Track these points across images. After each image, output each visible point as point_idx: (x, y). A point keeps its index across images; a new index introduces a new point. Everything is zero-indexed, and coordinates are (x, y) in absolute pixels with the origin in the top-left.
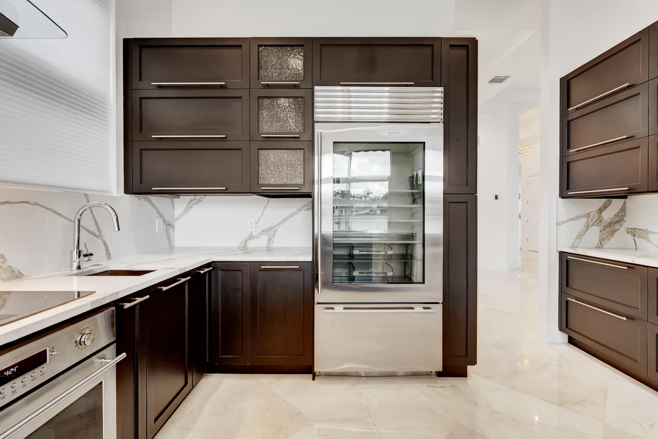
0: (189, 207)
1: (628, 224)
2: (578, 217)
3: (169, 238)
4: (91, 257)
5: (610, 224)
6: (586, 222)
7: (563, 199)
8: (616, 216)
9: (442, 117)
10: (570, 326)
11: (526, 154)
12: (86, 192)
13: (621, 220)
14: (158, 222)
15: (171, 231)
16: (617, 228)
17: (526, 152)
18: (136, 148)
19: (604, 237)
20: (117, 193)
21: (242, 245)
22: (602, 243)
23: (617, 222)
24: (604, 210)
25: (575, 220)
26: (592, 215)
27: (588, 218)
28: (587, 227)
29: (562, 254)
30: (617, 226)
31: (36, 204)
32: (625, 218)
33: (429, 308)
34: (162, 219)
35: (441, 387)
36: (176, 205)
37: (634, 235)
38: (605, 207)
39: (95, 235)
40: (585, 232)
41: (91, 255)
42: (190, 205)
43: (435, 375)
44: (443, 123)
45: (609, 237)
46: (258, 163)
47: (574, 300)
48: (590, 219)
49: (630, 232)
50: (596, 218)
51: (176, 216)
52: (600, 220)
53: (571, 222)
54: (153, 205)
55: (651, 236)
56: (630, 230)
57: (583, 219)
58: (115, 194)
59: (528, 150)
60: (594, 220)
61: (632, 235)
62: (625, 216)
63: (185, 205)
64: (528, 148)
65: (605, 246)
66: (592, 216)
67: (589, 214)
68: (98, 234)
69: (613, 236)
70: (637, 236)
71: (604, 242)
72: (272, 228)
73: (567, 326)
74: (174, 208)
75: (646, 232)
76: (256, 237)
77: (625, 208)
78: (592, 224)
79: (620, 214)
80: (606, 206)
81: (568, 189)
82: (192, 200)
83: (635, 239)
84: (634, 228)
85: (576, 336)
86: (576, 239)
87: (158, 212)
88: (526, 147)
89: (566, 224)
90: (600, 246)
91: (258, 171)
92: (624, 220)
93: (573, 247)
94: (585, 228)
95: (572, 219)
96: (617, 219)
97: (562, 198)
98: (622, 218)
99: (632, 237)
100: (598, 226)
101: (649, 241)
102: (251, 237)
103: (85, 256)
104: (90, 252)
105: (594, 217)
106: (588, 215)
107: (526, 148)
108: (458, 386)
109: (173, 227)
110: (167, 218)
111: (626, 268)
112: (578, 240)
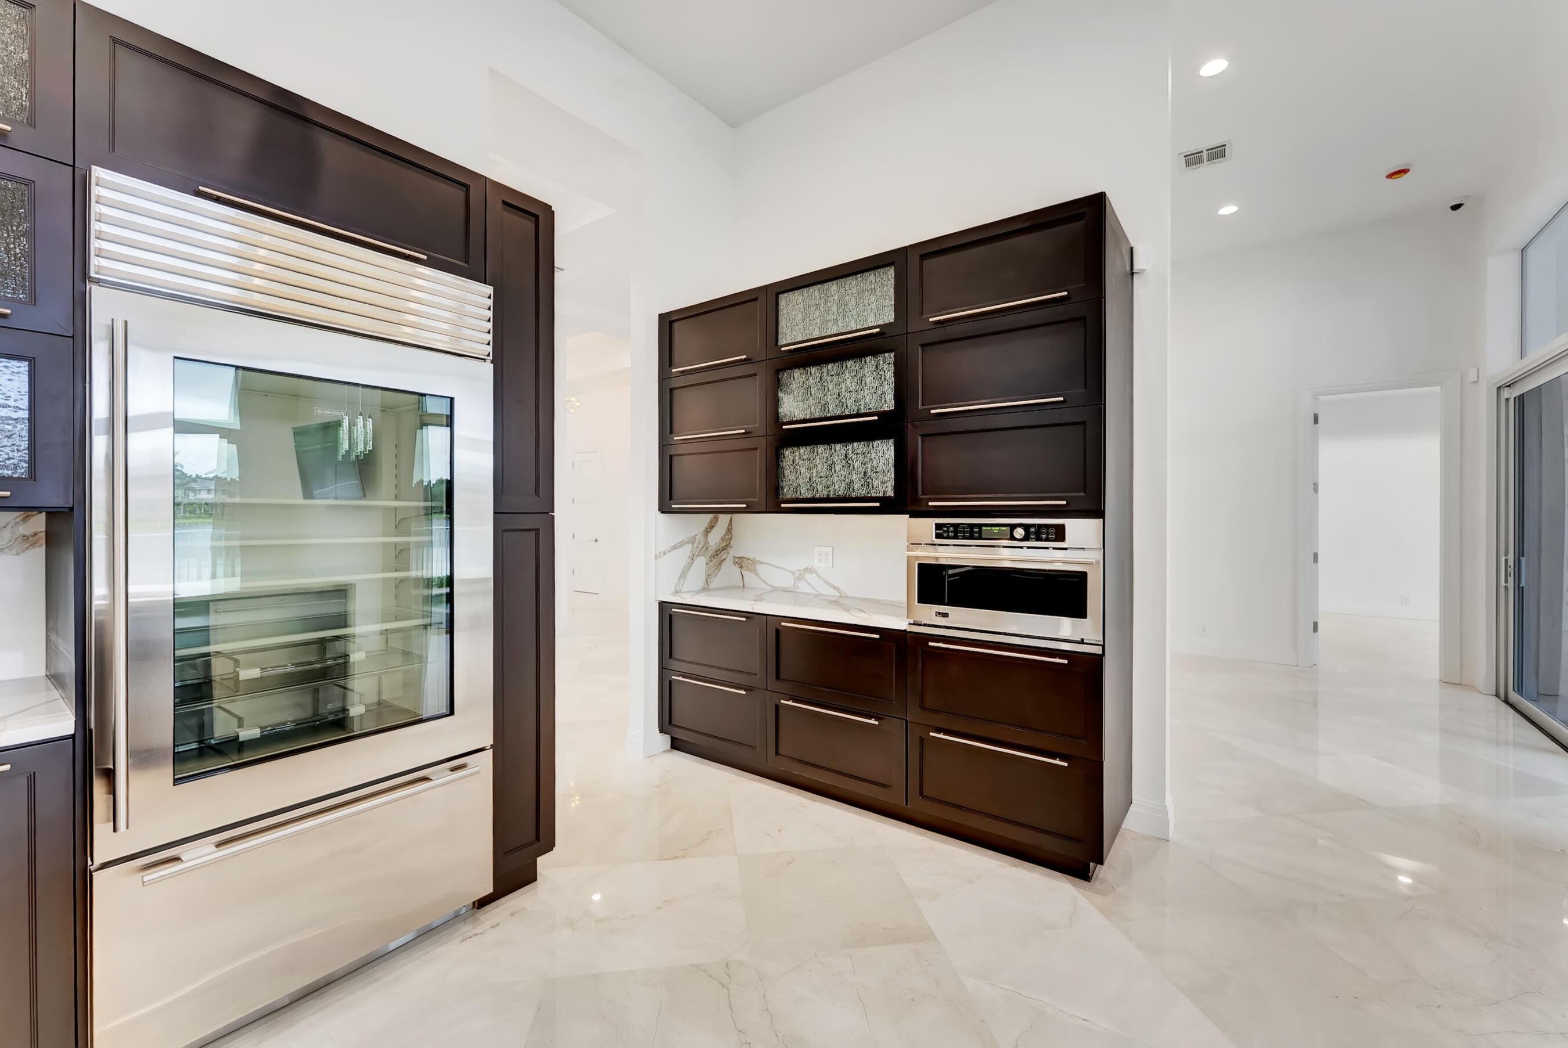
1: (735, 552)
2: (682, 544)
5: (716, 553)
6: (691, 551)
7: (665, 515)
8: (723, 539)
9: (490, 349)
10: (675, 721)
11: (572, 411)
13: (727, 545)
16: (723, 558)
17: (571, 408)
19: (710, 573)
22: (708, 581)
23: (724, 549)
24: (711, 531)
25: (678, 548)
26: (697, 538)
27: (693, 543)
28: (692, 558)
29: (662, 605)
30: (723, 555)
32: (732, 542)
33: (462, 767)
35: (492, 927)
37: (741, 567)
38: (711, 527)
40: (690, 567)
43: (472, 909)
44: (492, 362)
45: (716, 572)
47: (680, 678)
48: (695, 546)
49: (737, 562)
50: (703, 544)
52: (706, 547)
53: (674, 551)
55: (759, 567)
56: (737, 560)
57: (687, 545)
59: (577, 404)
60: (700, 547)
61: (739, 567)
62: (731, 539)
64: (577, 401)
65: (712, 586)
66: (697, 541)
67: (694, 538)
69: (719, 570)
70: (745, 569)
71: (711, 580)
73: (670, 722)
75: (754, 562)
77: (731, 528)
78: (697, 554)
79: (727, 537)
80: (713, 525)
81: (671, 499)
83: (743, 572)
84: (742, 557)
85: (681, 735)
86: (680, 578)
88: (572, 397)
89: (667, 556)
90: (705, 589)
92: (731, 545)
93: (677, 592)
94: (689, 561)
95: (675, 548)
96: (724, 544)
97: (662, 512)
98: (728, 542)
99: (739, 570)
100: (704, 556)
101: (757, 574)
105: (699, 543)
106: (692, 541)
107: (573, 399)
108: (525, 908)
111: (744, 619)
112: (682, 581)
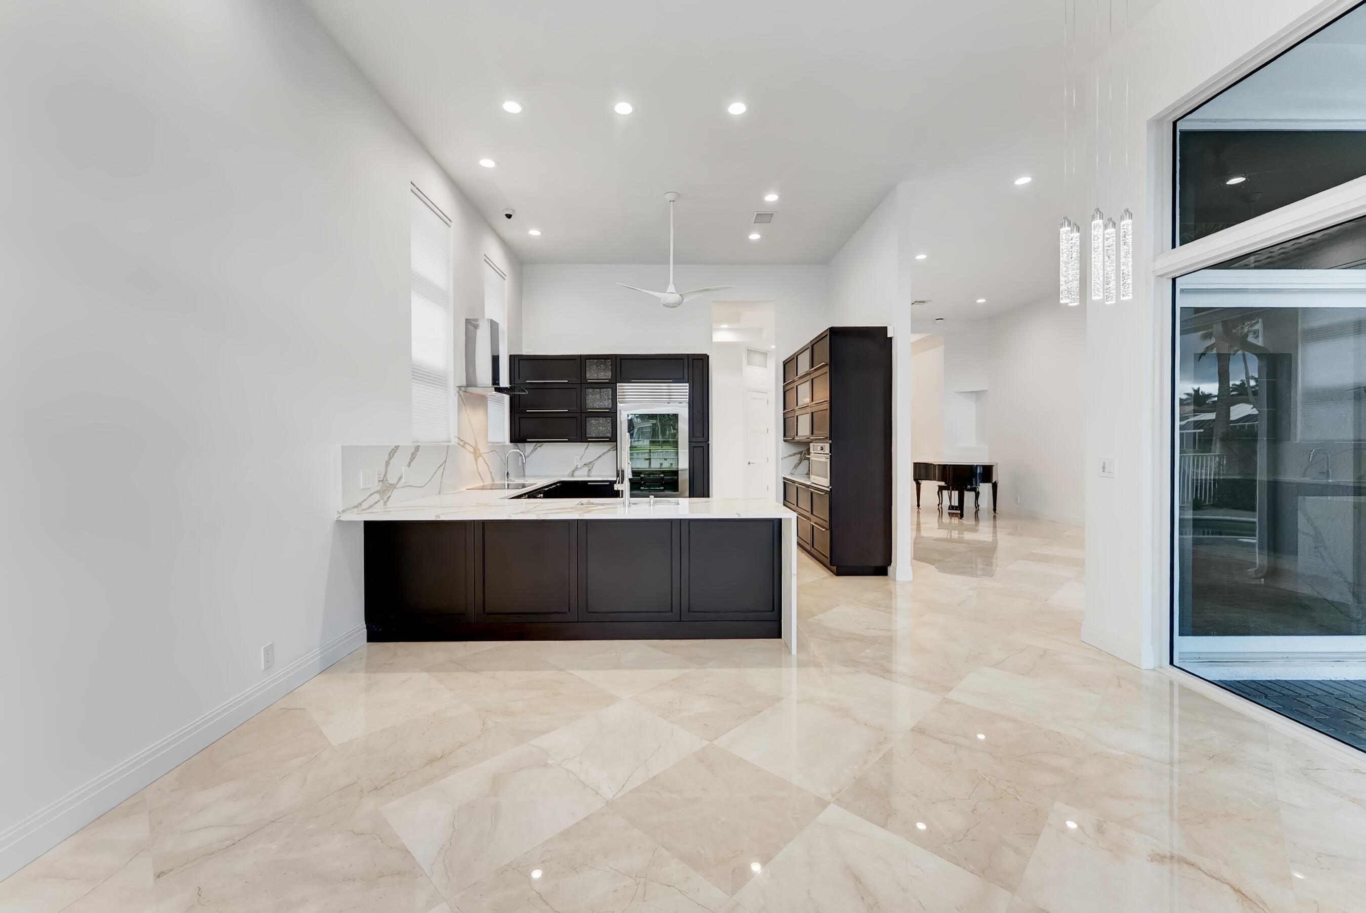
2: (794, 454)
6: (800, 458)
9: (688, 399)
25: (793, 456)
26: (804, 452)
27: (801, 454)
28: (800, 461)
29: (784, 480)
36: (526, 447)
40: (799, 464)
42: (536, 447)
46: (586, 425)
48: (802, 455)
50: (806, 455)
53: (790, 458)
57: (796, 458)
66: (803, 454)
67: (802, 452)
72: (591, 463)
76: (580, 469)
78: (803, 459)
81: (788, 436)
82: (536, 445)
86: (793, 468)
89: (786, 459)
91: (586, 429)
93: (793, 478)
95: (791, 456)
97: (785, 443)
100: (807, 460)
102: (577, 469)
112: (795, 470)
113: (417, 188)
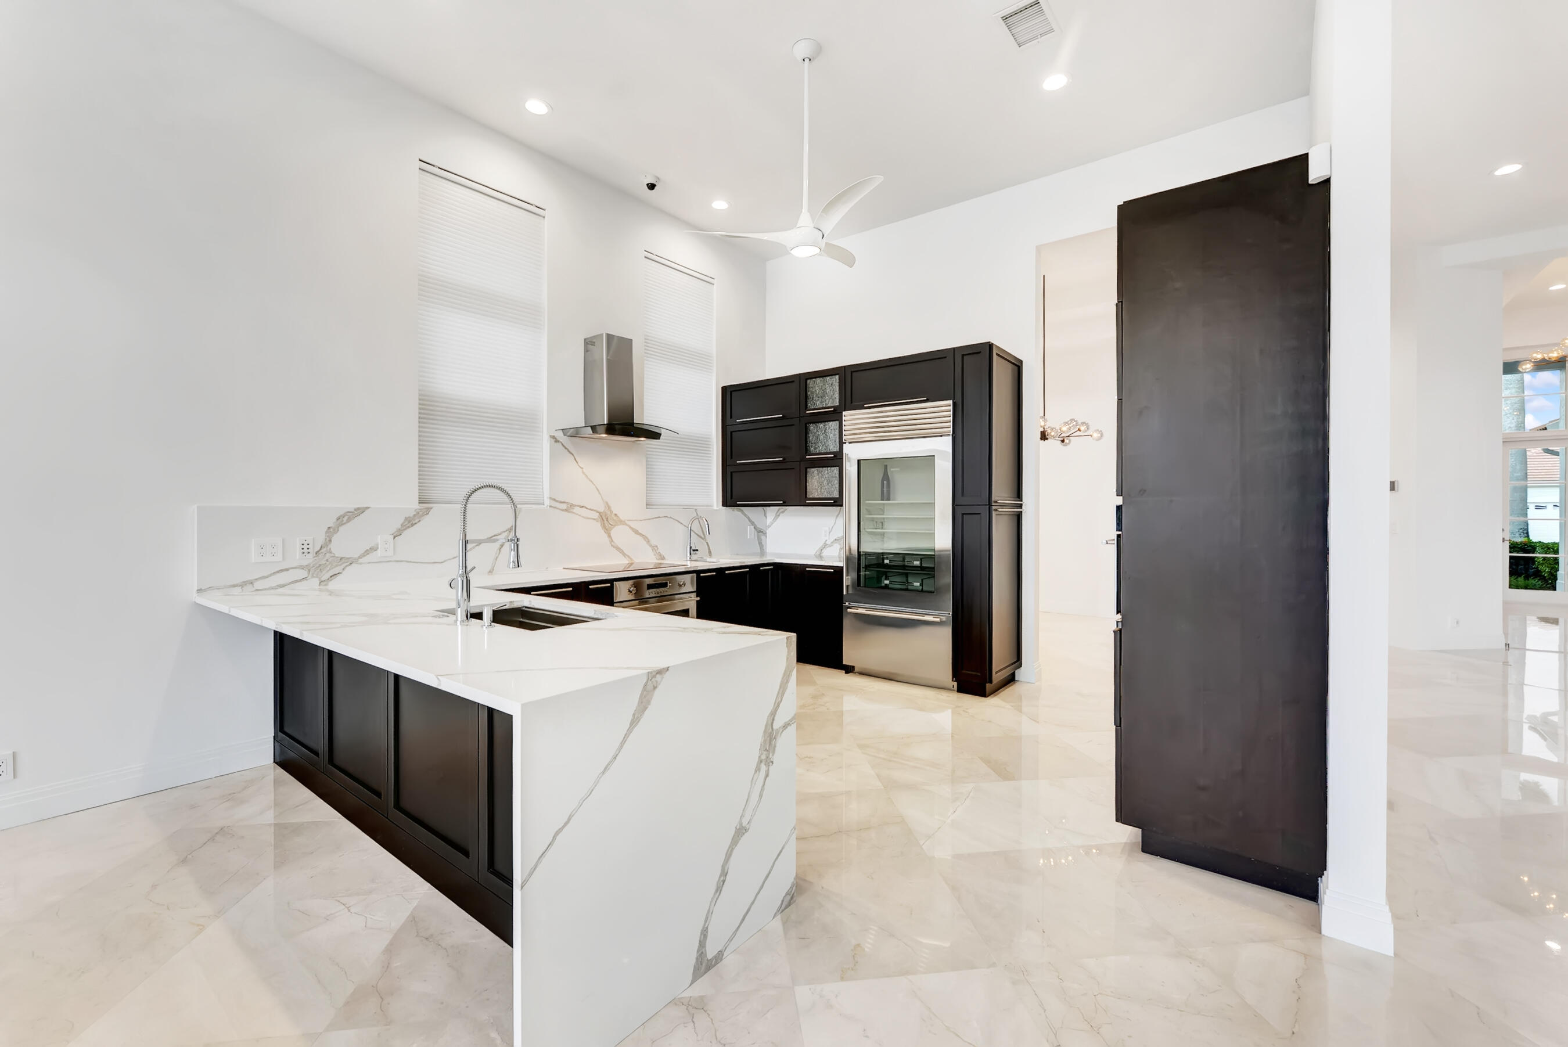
0: (777, 516)
3: (760, 543)
4: (697, 552)
12: (695, 508)
14: (750, 529)
15: (763, 537)
18: (729, 470)
20: (717, 506)
21: (818, 553)
31: (671, 517)
34: (753, 527)
36: (768, 514)
39: (701, 537)
41: (697, 550)
42: (778, 514)
51: (768, 524)
54: (745, 515)
58: (715, 508)
63: (774, 514)
68: (703, 536)
74: (766, 517)
82: (778, 510)
87: (750, 520)
102: (825, 546)
103: (694, 550)
104: (697, 549)
109: (765, 534)
110: (759, 526)
113: (439, 168)
